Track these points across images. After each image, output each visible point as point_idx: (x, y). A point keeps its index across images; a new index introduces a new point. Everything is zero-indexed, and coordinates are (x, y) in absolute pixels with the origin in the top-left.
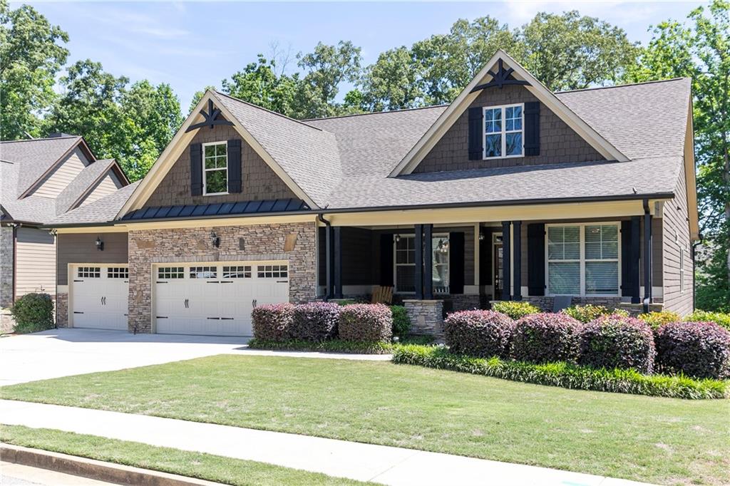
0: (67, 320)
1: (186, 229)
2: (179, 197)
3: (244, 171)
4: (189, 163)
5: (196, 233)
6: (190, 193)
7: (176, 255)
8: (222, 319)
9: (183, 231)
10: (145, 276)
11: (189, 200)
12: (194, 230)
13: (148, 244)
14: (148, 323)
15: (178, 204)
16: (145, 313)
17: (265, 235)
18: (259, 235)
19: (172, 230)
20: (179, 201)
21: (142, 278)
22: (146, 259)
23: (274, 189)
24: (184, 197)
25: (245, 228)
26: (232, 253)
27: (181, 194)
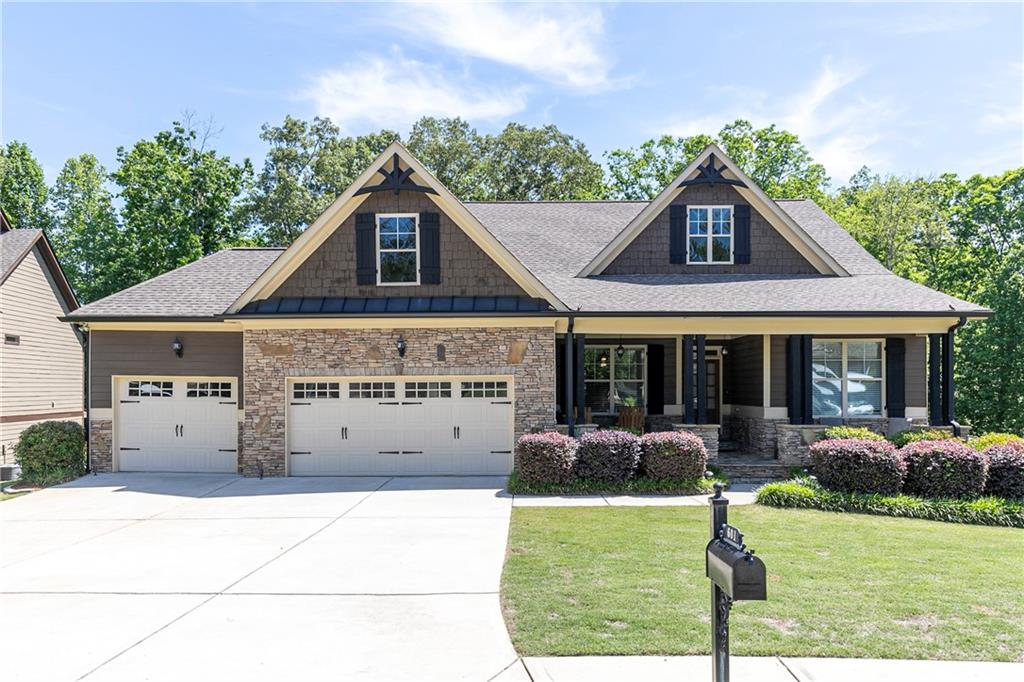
1: (348, 330)
2: (336, 285)
3: (443, 256)
4: (352, 239)
5: (365, 336)
6: (354, 281)
7: (330, 367)
8: (404, 453)
9: (342, 333)
10: (275, 395)
11: (353, 289)
12: (362, 331)
13: (280, 349)
14: (280, 461)
15: (333, 295)
16: (274, 448)
17: (478, 341)
18: (468, 342)
19: (324, 331)
20: (335, 291)
21: (269, 398)
22: (277, 371)
23: (492, 281)
24: (343, 285)
25: (446, 331)
26: (425, 365)
27: (339, 281)
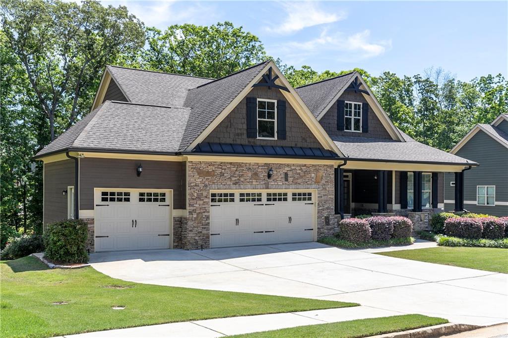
0: (93, 245)
1: (243, 163)
2: (237, 137)
3: (288, 124)
4: (244, 111)
5: (251, 167)
6: (245, 136)
7: (234, 184)
8: (266, 232)
9: (239, 165)
10: (205, 201)
11: (244, 140)
12: (250, 164)
13: (208, 174)
14: (207, 239)
15: (235, 142)
16: (204, 232)
17: (302, 171)
18: (298, 171)
19: (231, 163)
20: (236, 141)
21: (201, 202)
22: (206, 186)
23: (308, 140)
24: (240, 137)
25: (288, 165)
26: (279, 183)
27: (238, 135)
